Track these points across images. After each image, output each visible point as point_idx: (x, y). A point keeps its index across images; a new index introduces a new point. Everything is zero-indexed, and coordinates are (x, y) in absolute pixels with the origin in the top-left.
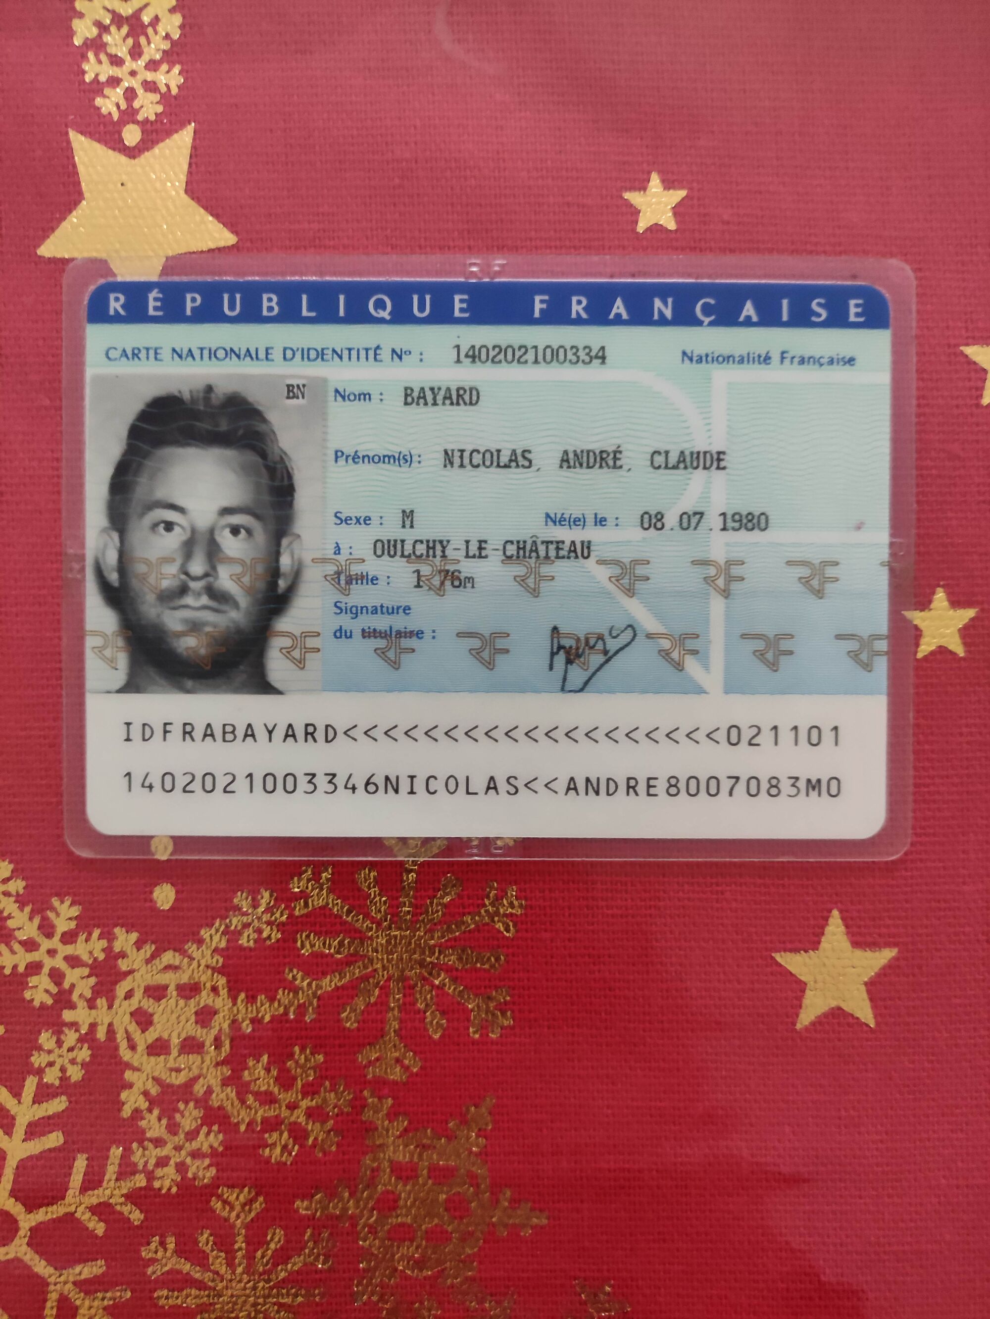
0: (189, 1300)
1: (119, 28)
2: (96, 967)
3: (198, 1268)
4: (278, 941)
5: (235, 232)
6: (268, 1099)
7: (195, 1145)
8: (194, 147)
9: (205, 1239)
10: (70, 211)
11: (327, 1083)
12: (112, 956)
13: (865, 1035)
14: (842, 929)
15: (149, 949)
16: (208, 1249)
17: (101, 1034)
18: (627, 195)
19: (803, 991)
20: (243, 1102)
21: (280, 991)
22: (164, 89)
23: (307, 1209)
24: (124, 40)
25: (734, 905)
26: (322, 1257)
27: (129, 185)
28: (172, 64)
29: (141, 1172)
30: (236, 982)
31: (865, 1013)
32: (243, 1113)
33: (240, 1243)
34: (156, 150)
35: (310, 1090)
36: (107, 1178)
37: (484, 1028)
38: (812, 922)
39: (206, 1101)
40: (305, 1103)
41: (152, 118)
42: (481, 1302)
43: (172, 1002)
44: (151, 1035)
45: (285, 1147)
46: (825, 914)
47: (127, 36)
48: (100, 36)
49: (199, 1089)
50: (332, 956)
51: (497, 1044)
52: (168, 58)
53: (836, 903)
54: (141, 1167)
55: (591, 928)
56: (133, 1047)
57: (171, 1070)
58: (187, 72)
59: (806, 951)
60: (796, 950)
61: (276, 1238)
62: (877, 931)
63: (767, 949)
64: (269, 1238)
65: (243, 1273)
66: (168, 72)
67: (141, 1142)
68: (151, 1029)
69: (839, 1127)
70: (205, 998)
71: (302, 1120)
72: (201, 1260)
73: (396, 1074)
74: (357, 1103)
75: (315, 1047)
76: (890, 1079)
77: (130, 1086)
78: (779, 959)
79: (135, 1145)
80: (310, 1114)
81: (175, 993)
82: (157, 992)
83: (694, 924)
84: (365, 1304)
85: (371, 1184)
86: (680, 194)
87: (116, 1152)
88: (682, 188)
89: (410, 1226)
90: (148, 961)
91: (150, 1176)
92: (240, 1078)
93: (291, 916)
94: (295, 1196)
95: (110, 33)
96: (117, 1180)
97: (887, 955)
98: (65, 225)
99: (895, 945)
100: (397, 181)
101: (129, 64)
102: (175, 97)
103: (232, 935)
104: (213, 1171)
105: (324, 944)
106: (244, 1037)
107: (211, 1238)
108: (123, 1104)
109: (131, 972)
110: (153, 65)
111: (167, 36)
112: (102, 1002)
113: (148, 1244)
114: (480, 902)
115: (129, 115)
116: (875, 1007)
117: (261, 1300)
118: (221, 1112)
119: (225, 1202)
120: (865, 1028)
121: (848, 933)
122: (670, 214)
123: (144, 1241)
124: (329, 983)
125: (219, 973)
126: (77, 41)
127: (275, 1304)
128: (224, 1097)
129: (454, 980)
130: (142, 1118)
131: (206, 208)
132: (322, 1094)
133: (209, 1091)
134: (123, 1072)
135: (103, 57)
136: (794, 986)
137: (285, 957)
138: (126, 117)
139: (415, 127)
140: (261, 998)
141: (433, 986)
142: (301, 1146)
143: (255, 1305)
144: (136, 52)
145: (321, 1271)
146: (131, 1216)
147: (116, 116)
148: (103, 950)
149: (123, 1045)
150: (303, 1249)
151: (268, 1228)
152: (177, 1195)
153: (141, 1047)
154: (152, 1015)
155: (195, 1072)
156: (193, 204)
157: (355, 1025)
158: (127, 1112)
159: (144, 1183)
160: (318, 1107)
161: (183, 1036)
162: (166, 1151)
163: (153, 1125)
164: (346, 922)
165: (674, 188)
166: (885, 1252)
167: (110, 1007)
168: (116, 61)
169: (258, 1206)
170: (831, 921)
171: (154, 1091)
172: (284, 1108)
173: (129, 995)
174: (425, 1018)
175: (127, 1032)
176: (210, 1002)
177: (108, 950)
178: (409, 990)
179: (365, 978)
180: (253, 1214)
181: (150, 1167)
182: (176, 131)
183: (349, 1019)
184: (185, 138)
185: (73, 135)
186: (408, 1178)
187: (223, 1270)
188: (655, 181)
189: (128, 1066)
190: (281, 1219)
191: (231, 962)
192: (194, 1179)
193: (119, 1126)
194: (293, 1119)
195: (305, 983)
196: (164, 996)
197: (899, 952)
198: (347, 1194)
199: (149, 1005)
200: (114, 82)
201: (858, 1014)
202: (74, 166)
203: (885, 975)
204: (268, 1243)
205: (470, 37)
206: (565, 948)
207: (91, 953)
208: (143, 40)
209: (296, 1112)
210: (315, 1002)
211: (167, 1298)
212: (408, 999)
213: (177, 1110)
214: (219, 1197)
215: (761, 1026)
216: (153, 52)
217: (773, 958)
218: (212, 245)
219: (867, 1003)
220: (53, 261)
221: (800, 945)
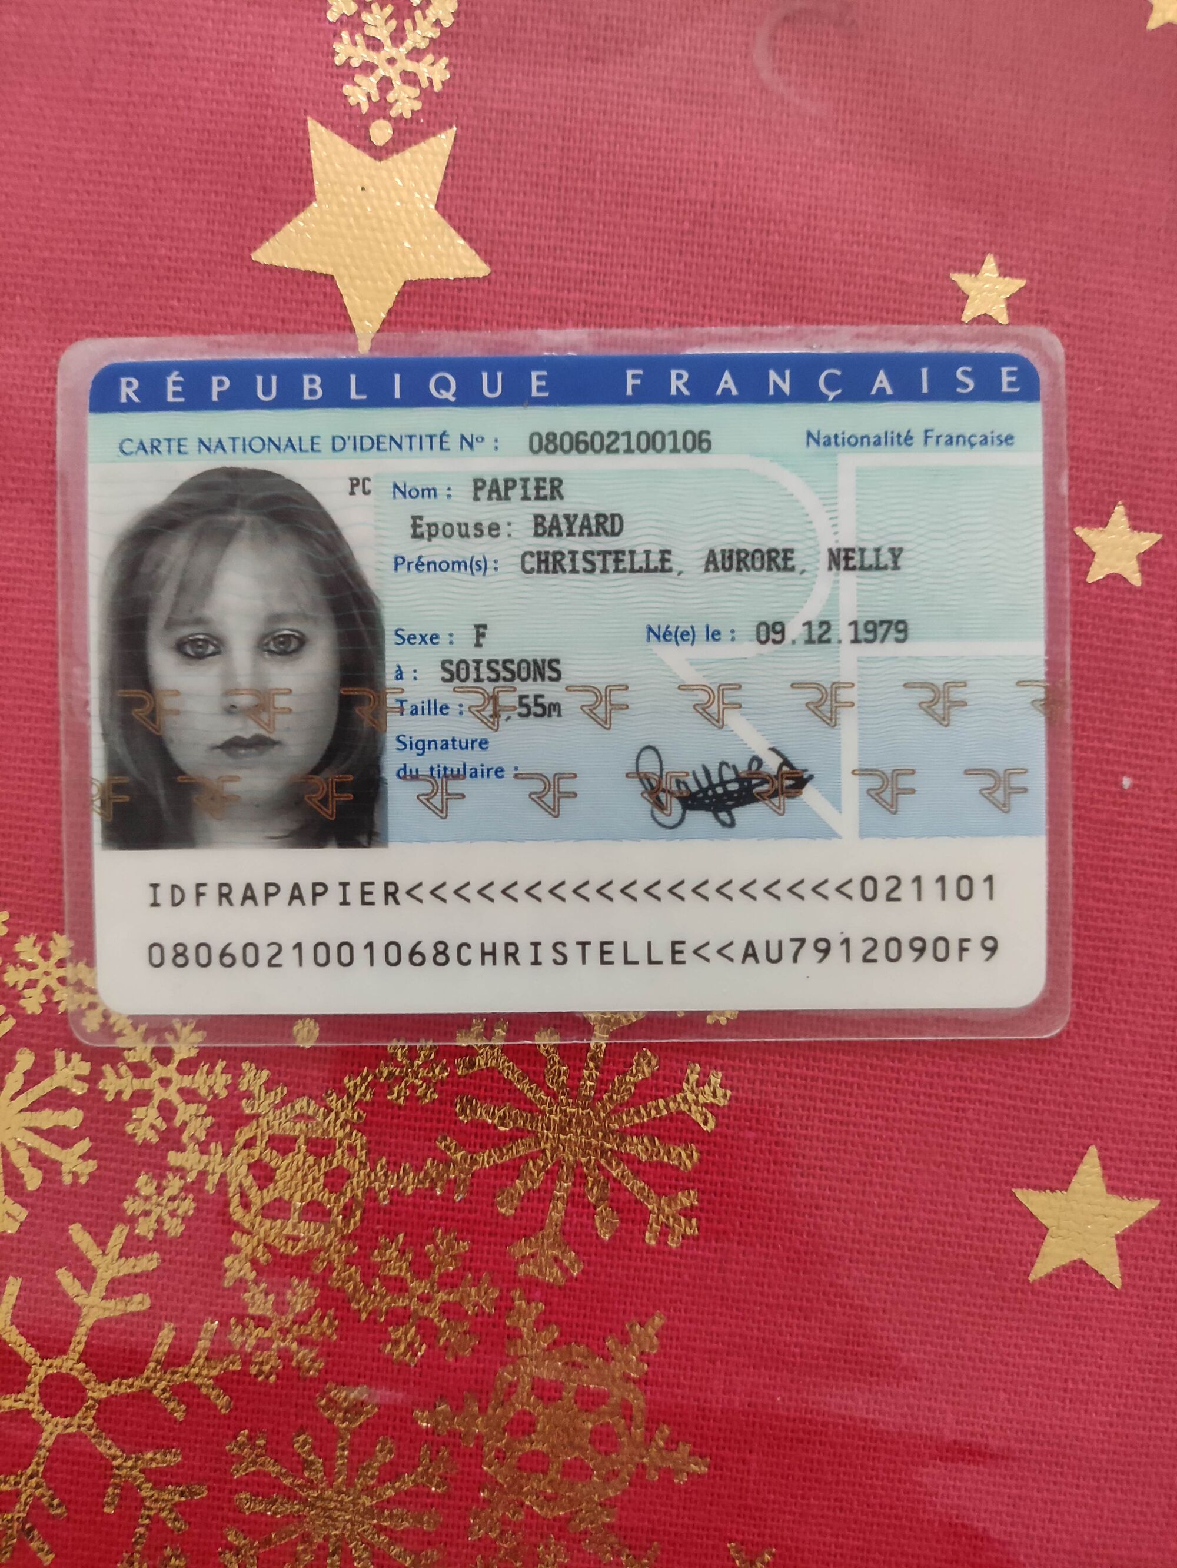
0: (274, 1508)
1: (382, 7)
2: (214, 1106)
3: (289, 1473)
4: (434, 1101)
5: (489, 262)
7: (304, 1330)
8: (453, 156)
9: (302, 1440)
10: (297, 213)
11: (470, 1277)
12: (235, 1094)
13: (1107, 1298)
14: (1098, 1170)
15: (281, 1091)
16: (304, 1452)
17: (210, 1187)
18: (955, 277)
19: (1043, 1237)
20: (368, 1285)
21: (429, 1161)
22: (425, 84)
23: (426, 1421)
24: (387, 21)
25: (976, 1126)
26: (437, 1479)
27: (372, 191)
28: (438, 55)
29: (236, 1353)
30: (378, 1143)
31: (1111, 1271)
32: (366, 1299)
33: (342, 1452)
34: (407, 154)
35: (448, 1282)
36: (196, 1354)
37: (663, 1234)
38: (1064, 1158)
39: (324, 1280)
40: (441, 1297)
41: (408, 115)
42: (617, 1554)
43: (300, 1157)
44: (270, 1195)
45: (410, 1346)
46: (1081, 1150)
47: (391, 16)
48: (358, 13)
49: (318, 1264)
50: (495, 1127)
51: (676, 1255)
52: (436, 46)
53: (1095, 1139)
54: (236, 1348)
55: (804, 1132)
56: (246, 1205)
57: (288, 1237)
58: (455, 66)
59: (1053, 1191)
60: (1041, 1188)
61: (386, 1449)
62: (1139, 1176)
63: (1007, 1183)
64: (377, 1449)
65: (342, 1485)
66: (433, 64)
67: (240, 1319)
68: (271, 1187)
69: (1063, 1401)
70: (339, 1158)
71: (435, 1315)
72: (294, 1464)
73: (553, 1275)
74: (503, 1304)
75: (461, 1231)
76: (1130, 1351)
77: (237, 1250)
78: (1020, 1196)
79: (233, 1321)
80: (445, 1310)
81: (303, 1148)
82: (283, 1144)
83: (926, 1143)
84: (480, 1539)
85: (506, 1400)
86: (1017, 284)
87: (210, 1326)
89: (545, 1455)
90: (277, 1106)
91: (247, 1360)
92: (367, 1257)
93: (453, 1074)
94: (416, 1404)
95: (370, 11)
96: (207, 1359)
97: (1147, 1206)
98: (289, 227)
99: (1158, 1195)
100: (687, 226)
101: (389, 50)
102: (438, 95)
103: (380, 1088)
104: (322, 1363)
105: (488, 1112)
106: (379, 1209)
107: (309, 1442)
108: (226, 1271)
109: (255, 1116)
110: (416, 54)
111: (437, 23)
112: (216, 1148)
113: (235, 1437)
114: (677, 1085)
115: (381, 108)
116: (1123, 1265)
118: (340, 1295)
119: (332, 1400)
120: (1109, 1288)
121: (1104, 1176)
122: (1003, 305)
123: (230, 1432)
124: (487, 1159)
125: (359, 1131)
126: (332, 17)
127: (374, 1526)
128: (347, 1278)
129: (635, 1173)
130: (246, 1290)
131: (458, 230)
132: (462, 1289)
133: (330, 1269)
134: (230, 1234)
135: (358, 38)
136: (1033, 1229)
137: (439, 1121)
138: (376, 112)
139: (716, 165)
140: (406, 1166)
142: (430, 1347)
144: (398, 37)
145: (434, 1495)
146: (217, 1402)
147: (365, 108)
148: (226, 1087)
149: (235, 1201)
150: (415, 1467)
151: (377, 1437)
152: (276, 1385)
153: (256, 1207)
154: (273, 1170)
155: (316, 1243)
156: (442, 220)
157: (512, 1212)
158: (228, 1280)
159: (237, 1367)
160: (455, 1303)
161: (307, 1199)
162: (270, 1332)
163: (258, 1300)
164: (516, 1090)
165: (1012, 276)
166: (1098, 1555)
167: (226, 1155)
168: (374, 44)
170: (1087, 1158)
171: (263, 1258)
172: (415, 1299)
173: (249, 1144)
174: (595, 1214)
175: (241, 1186)
176: (344, 1163)
177: (232, 1087)
181: (248, 1349)
182: (434, 135)
183: (506, 1203)
184: (444, 142)
185: (312, 125)
186: (550, 1399)
187: (319, 1478)
188: (990, 264)
189: (237, 1226)
190: (395, 1428)
191: (375, 1119)
192: (299, 1368)
193: (217, 1297)
194: (424, 1314)
195: (459, 1155)
196: (292, 1150)
197: (1160, 1205)
198: (476, 1409)
199: (272, 1158)
200: (368, 68)
201: (1103, 1271)
202: (309, 160)
203: (1141, 1229)
204: (376, 1455)
205: (794, 68)
206: (770, 1152)
207: (211, 1088)
208: (408, 24)
209: (429, 1306)
210: (468, 1179)
211: (249, 1502)
212: (577, 1189)
213: (289, 1286)
214: (325, 1394)
215: (988, 1272)
216: (418, 39)
217: (1013, 1195)
218: (460, 274)
219: (1116, 1260)
220: (270, 268)
221: (1047, 1183)
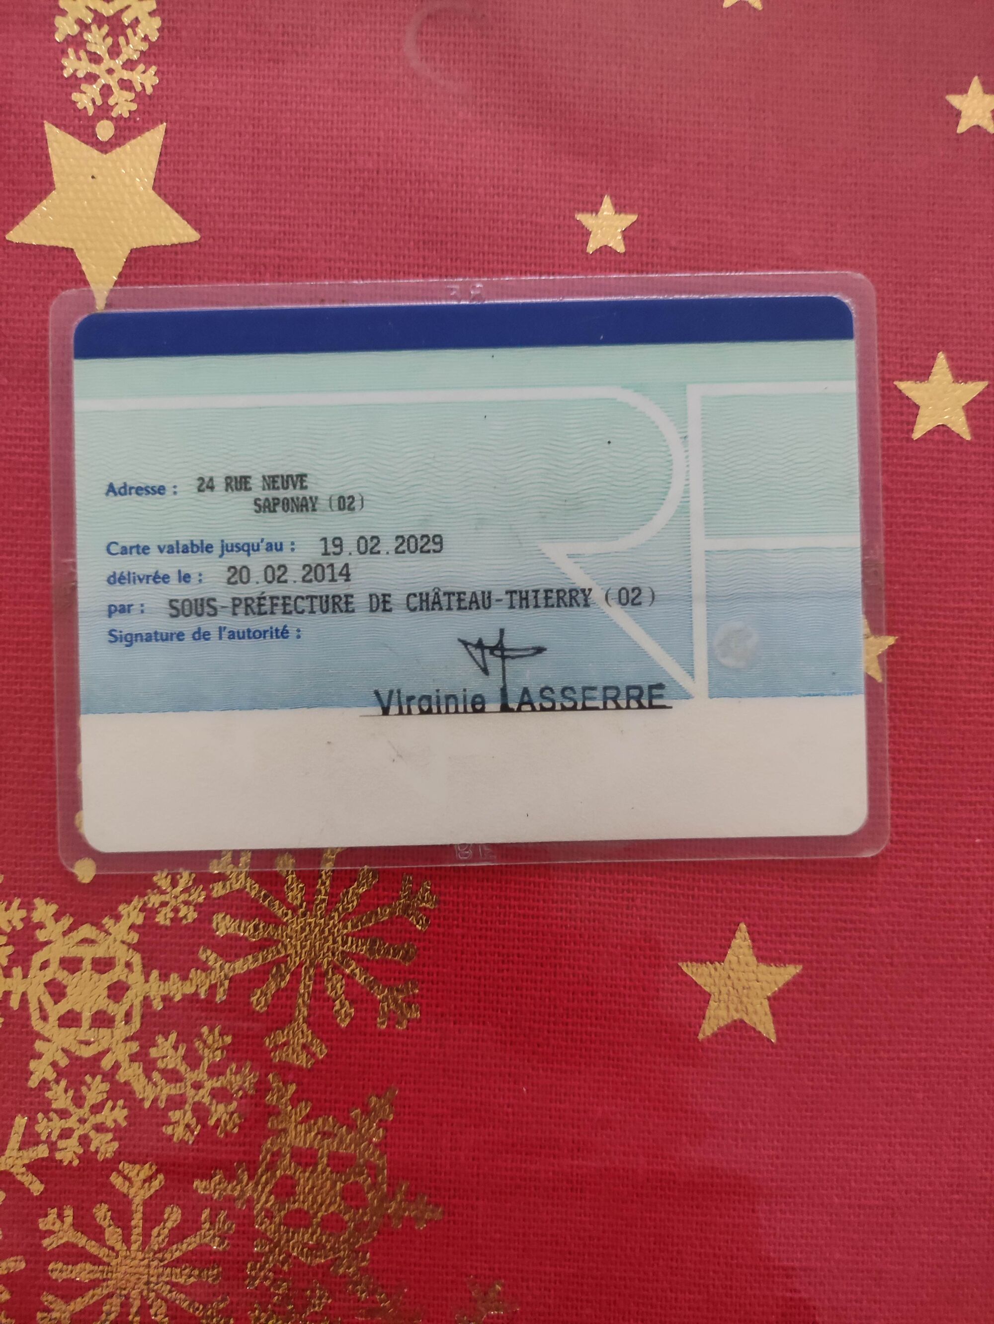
0: (82, 1275)
1: (100, 27)
2: (13, 936)
3: (93, 1243)
4: (194, 921)
5: (198, 229)
6: (173, 1076)
7: (99, 1118)
8: (165, 146)
9: (102, 1213)
10: (41, 200)
11: (234, 1066)
12: (31, 926)
13: (766, 1050)
14: (749, 942)
15: (67, 921)
16: (105, 1224)
17: (14, 1003)
18: (579, 217)
19: (707, 1002)
20: (149, 1077)
21: (193, 970)
22: (139, 88)
23: (205, 1189)
24: (104, 38)
25: (644, 912)
26: (217, 1239)
27: (99, 179)
28: (148, 65)
29: (44, 1142)
30: (150, 959)
31: (767, 1027)
32: (149, 1088)
33: (137, 1220)
34: (128, 147)
35: (215, 1071)
36: (9, 1146)
37: (393, 1019)
38: (719, 934)
39: (113, 1076)
40: (209, 1085)
41: (126, 115)
42: (372, 1293)
43: (87, 975)
44: (63, 1007)
45: (187, 1126)
46: (733, 927)
47: (108, 35)
48: (81, 34)
49: (106, 1063)
50: (246, 939)
51: (403, 1036)
52: (146, 57)
53: (744, 916)
54: (43, 1137)
55: (502, 926)
56: (44, 1018)
57: (81, 1042)
58: (163, 73)
59: (712, 963)
60: (702, 961)
61: (173, 1216)
62: (783, 946)
63: (673, 958)
64: (166, 1216)
65: (138, 1250)
66: (144, 72)
67: (46, 1113)
68: (64, 1001)
69: (736, 1140)
70: (117, 974)
71: (207, 1100)
72: (97, 1234)
73: (302, 1061)
74: (262, 1086)
75: (223, 1028)
76: (789, 1094)
77: (39, 1056)
78: (685, 969)
79: (40, 1116)
80: (216, 1094)
81: (89, 967)
82: (71, 965)
83: (604, 929)
84: (256, 1288)
85: (271, 1167)
86: (630, 219)
87: (21, 1122)
88: (633, 213)
89: (307, 1213)
90: (65, 934)
91: (53, 1147)
92: (147, 1054)
93: (208, 897)
94: (195, 1176)
95: (90, 32)
96: (20, 1149)
97: (791, 971)
98: (34, 212)
99: (800, 961)
100: (358, 190)
101: (108, 63)
102: (150, 97)
103: (150, 913)
104: (116, 1145)
105: (239, 926)
106: (155, 1014)
107: (109, 1213)
108: (32, 1073)
109: (47, 943)
110: (130, 65)
111: (146, 38)
112: (17, 971)
113: (46, 1216)
114: (394, 894)
115: (104, 111)
116: (776, 1022)
117: (153, 1279)
118: (127, 1088)
119: (126, 1178)
120: (766, 1043)
121: (753, 948)
122: (620, 237)
123: (42, 1212)
124: (241, 966)
125: (134, 949)
126: (59, 37)
127: (167, 1283)
128: (131, 1073)
129: (366, 969)
130: (49, 1089)
131: (172, 205)
132: (228, 1076)
133: (116, 1066)
134: (33, 1042)
135: (82, 54)
136: (698, 996)
137: (200, 937)
138: (100, 113)
139: (379, 139)
140: (174, 977)
141: (343, 975)
142: (204, 1126)
143: (148, 1283)
144: (115, 51)
145: (216, 1252)
146: (31, 1187)
147: (91, 112)
148: (22, 920)
149: (35, 1015)
150: (200, 1229)
151: (166, 1206)
152: (78, 1168)
153: (53, 1018)
154: (65, 987)
155: (104, 1045)
156: (159, 199)
157: (265, 1009)
158: (33, 1082)
159: (46, 1154)
160: (223, 1089)
161: (94, 1010)
162: (72, 1123)
163: (59, 1096)
164: (262, 907)
165: (626, 212)
166: (774, 1267)
167: (25, 976)
168: (95, 59)
169: (156, 1184)
170: (738, 934)
171: (64, 1062)
172: (189, 1087)
173: (44, 966)
174: (334, 1006)
175: (40, 1002)
176: (123, 978)
177: (26, 920)
178: (320, 976)
179: (277, 963)
180: (152, 1191)
181: (54, 1138)
182: (148, 130)
183: (259, 1001)
184: (155, 137)
185: (48, 127)
186: (307, 1165)
187: (118, 1246)
188: (607, 204)
189: (39, 1036)
190: (179, 1198)
191: (146, 939)
192: (97, 1152)
193: (26, 1096)
194: (197, 1099)
195: (218, 965)
196: (79, 969)
197: (804, 969)
198: (245, 1178)
199: (63, 976)
200: (91, 78)
201: (760, 1028)
202: (47, 156)
203: (788, 991)
204: (165, 1221)
205: (438, 55)
206: (475, 945)
207: (10, 922)
208: (122, 40)
209: (202, 1092)
210: (227, 983)
211: (61, 1271)
212: (318, 987)
213: (83, 1083)
214: (120, 1172)
215: (664, 1034)
216: (131, 52)
217: (679, 968)
218: (175, 241)
219: (770, 1018)
220: (21, 246)
221: (707, 957)
